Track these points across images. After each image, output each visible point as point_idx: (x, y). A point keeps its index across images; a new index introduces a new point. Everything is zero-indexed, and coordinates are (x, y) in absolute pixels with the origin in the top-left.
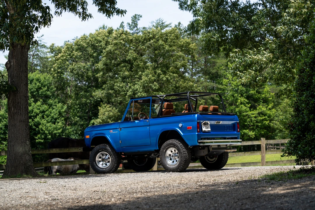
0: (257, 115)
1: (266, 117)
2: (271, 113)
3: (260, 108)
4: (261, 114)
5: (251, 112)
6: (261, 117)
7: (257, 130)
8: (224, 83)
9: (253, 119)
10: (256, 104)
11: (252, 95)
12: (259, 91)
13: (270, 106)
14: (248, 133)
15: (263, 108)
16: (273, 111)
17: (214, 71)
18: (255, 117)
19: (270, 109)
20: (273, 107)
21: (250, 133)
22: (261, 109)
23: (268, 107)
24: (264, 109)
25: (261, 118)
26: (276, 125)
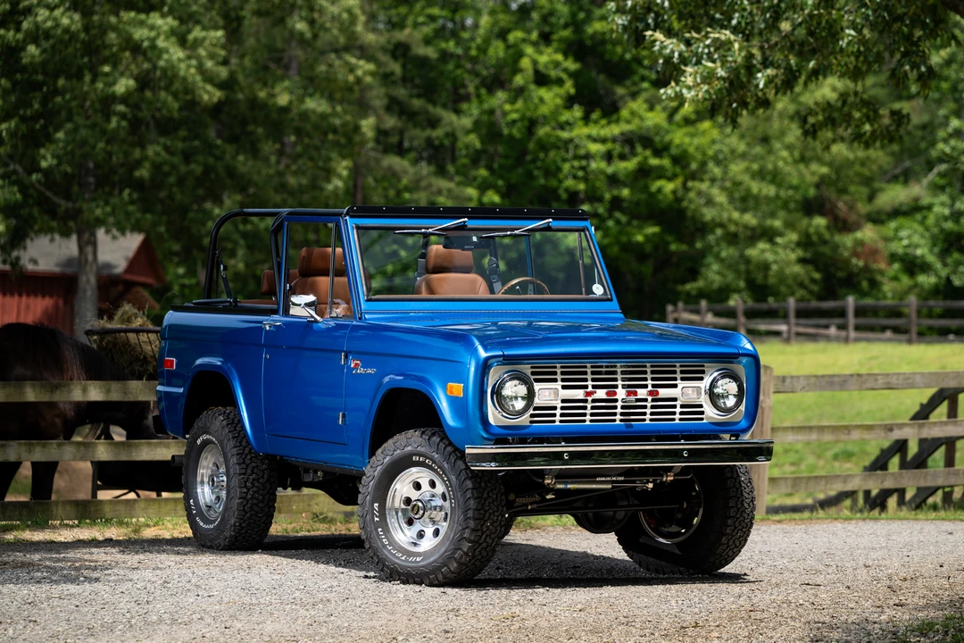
0: (618, 148)
1: (667, 160)
2: (693, 143)
3: (633, 113)
5: (594, 130)
7: (618, 222)
9: (595, 165)
10: (620, 91)
11: (601, 40)
15: (650, 115)
16: (703, 133)
18: (609, 157)
19: (688, 122)
22: (642, 119)
26: (710, 202)
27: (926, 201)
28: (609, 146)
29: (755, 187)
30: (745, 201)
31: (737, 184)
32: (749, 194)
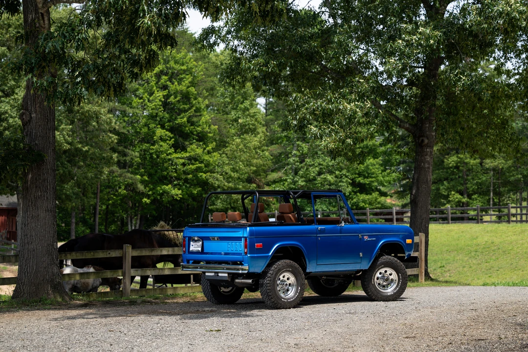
0: (187, 161)
1: (203, 165)
2: (211, 160)
3: (192, 149)
4: (193, 159)
5: (179, 155)
6: (193, 164)
7: (186, 186)
8: (134, 105)
9: (179, 167)
10: (187, 143)
11: (180, 125)
12: (193, 120)
13: (209, 148)
14: (171, 190)
15: (197, 150)
16: (214, 156)
18: (184, 165)
19: (209, 153)
20: (214, 150)
21: (173, 191)
22: (195, 151)
23: (207, 149)
24: (199, 151)
25: (193, 167)
26: (217, 180)
27: (284, 178)
28: (183, 161)
29: (232, 174)
30: (229, 179)
31: (227, 173)
32: (230, 177)
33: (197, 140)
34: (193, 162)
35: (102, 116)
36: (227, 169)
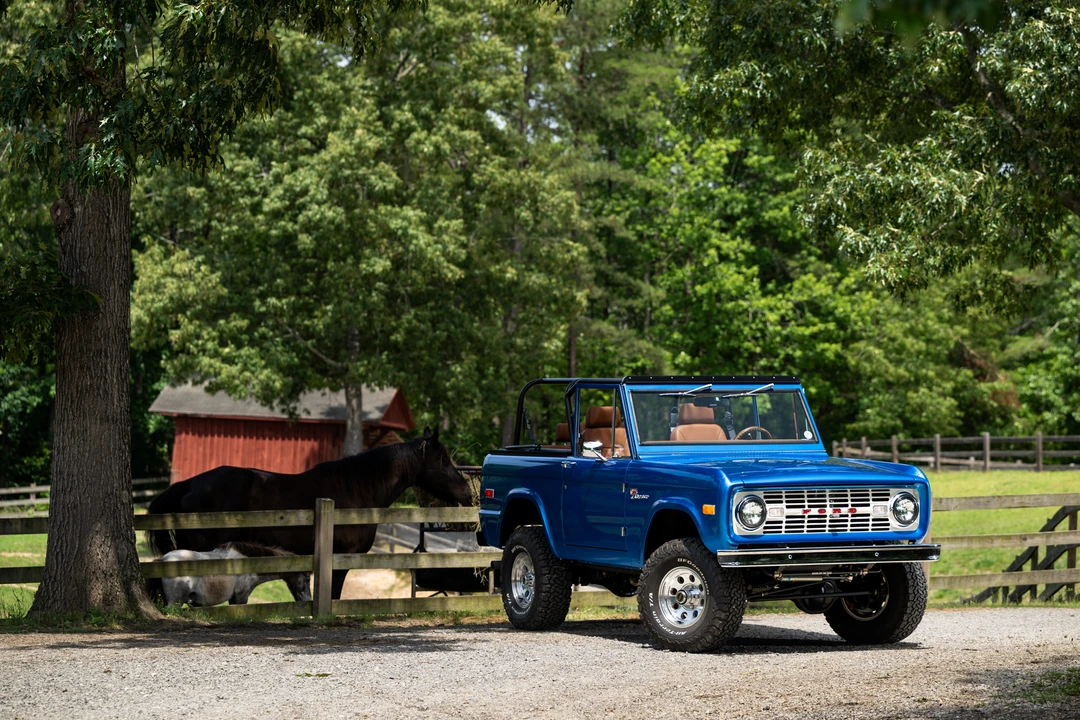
1: (831, 325)
2: (854, 310)
3: (804, 285)
4: (815, 308)
5: (770, 301)
6: (807, 325)
9: (772, 328)
10: (792, 264)
11: (775, 225)
13: (851, 280)
15: (818, 286)
17: (619, 113)
18: (783, 322)
19: (850, 291)
22: (810, 289)
23: (844, 281)
24: (821, 289)
25: (807, 331)
26: (869, 358)
27: (1050, 350)
29: (908, 342)
30: (897, 353)
31: (893, 340)
32: (901, 349)
33: (820, 258)
34: (808, 315)
35: (545, 195)
36: (894, 328)
